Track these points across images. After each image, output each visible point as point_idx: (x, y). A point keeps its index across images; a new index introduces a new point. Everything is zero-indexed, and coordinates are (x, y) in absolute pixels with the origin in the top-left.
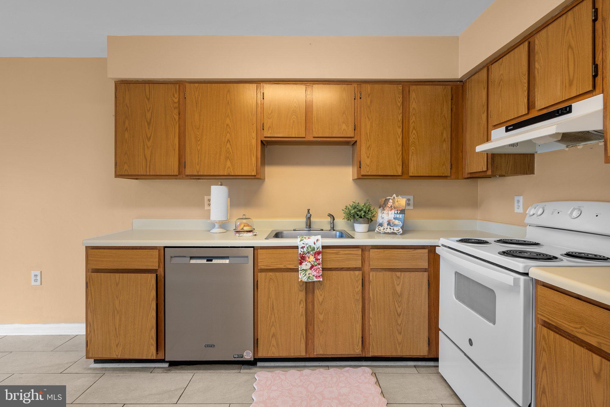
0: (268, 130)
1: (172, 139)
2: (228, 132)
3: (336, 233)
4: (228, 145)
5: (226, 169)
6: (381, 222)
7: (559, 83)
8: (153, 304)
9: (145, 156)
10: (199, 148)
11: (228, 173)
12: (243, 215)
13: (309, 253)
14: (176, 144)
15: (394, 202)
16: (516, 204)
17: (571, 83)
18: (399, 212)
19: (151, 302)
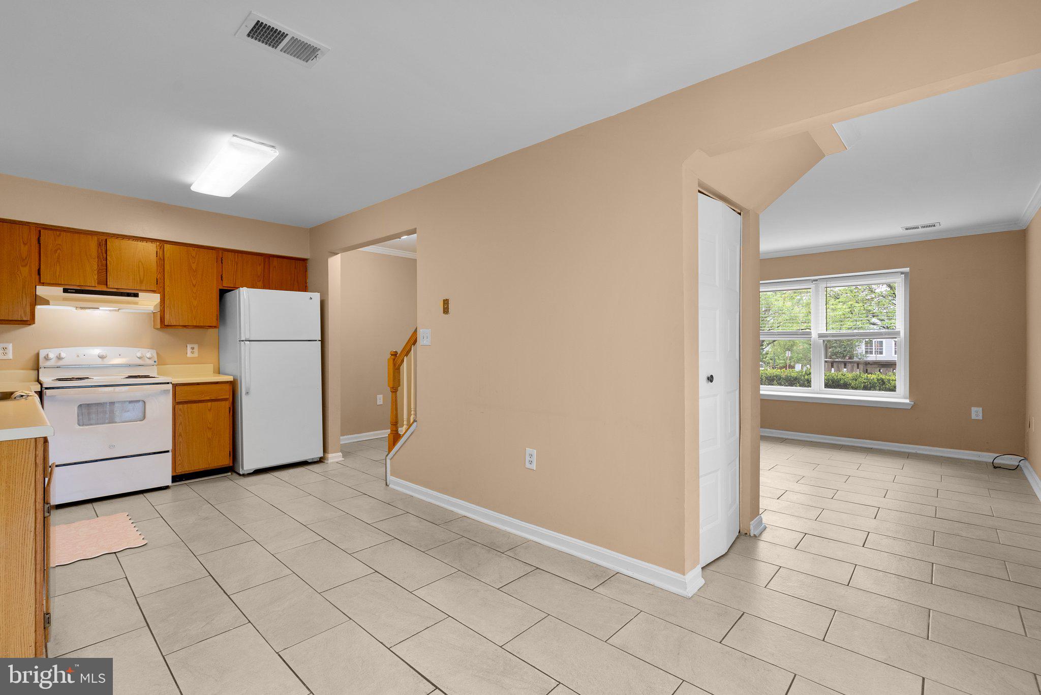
7: (131, 279)
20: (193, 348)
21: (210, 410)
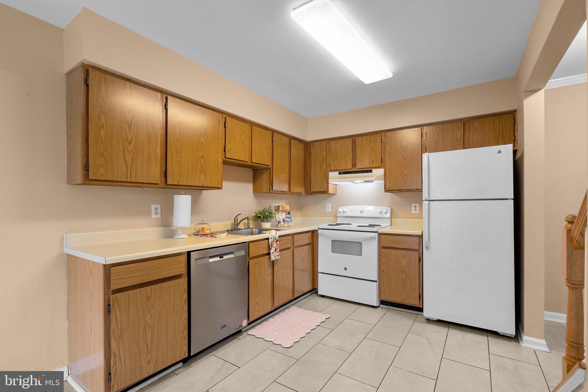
0: (229, 152)
1: (154, 147)
2: (202, 149)
3: (256, 230)
4: (202, 161)
5: (201, 181)
6: (279, 220)
7: (368, 161)
8: (186, 305)
9: (125, 160)
10: (179, 159)
11: (202, 185)
12: (202, 221)
13: (274, 241)
14: (158, 152)
15: (283, 208)
16: (327, 208)
17: (373, 162)
18: (287, 214)
19: (184, 305)
20: (415, 207)
21: (404, 257)
